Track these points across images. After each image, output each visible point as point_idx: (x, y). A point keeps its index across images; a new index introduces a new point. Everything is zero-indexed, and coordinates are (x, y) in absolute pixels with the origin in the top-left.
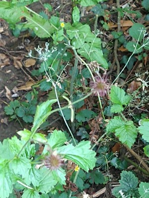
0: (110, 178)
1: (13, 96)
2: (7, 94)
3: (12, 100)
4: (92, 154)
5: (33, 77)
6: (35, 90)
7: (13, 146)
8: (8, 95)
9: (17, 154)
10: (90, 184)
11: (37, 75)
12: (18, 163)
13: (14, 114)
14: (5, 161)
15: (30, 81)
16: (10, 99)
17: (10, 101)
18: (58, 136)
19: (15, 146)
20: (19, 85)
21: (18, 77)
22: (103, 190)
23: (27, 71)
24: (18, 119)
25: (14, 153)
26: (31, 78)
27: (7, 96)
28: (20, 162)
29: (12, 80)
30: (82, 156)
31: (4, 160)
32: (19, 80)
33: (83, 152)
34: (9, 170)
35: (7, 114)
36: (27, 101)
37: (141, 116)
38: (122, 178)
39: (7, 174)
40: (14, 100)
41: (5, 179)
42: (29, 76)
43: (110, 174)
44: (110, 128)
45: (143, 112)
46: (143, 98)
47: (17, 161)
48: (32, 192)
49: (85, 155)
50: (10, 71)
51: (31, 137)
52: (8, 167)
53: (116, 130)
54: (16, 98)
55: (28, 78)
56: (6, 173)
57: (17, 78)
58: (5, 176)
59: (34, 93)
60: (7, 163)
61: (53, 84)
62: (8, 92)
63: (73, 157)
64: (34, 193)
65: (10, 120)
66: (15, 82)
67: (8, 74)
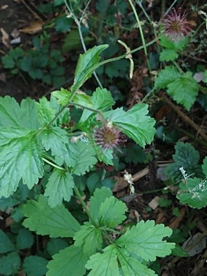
0: (157, 154)
1: (13, 42)
2: (3, 39)
3: (11, 48)
4: (149, 122)
5: (40, 15)
6: (45, 32)
7: (41, 111)
8: (6, 40)
9: (48, 123)
10: (125, 163)
11: (46, 11)
12: (50, 136)
13: (15, 67)
14: (31, 133)
15: (36, 20)
16: (8, 46)
17: (9, 50)
18: (101, 96)
19: (45, 111)
20: (20, 26)
21: (19, 15)
22: (145, 172)
23: (31, 6)
24: (21, 75)
25: (43, 121)
26: (37, 17)
27: (5, 43)
28: (53, 134)
29: (11, 19)
30: (136, 125)
31: (29, 132)
32: (19, 18)
33: (138, 119)
34: (37, 145)
35: (6, 67)
36: (35, 49)
37: (196, 68)
38: (177, 152)
39: (36, 151)
40: (14, 48)
41: (33, 157)
42: (35, 14)
43: (156, 149)
44: (160, 82)
45: (198, 63)
46: (202, 41)
47: (48, 133)
48: (63, 174)
49: (140, 123)
50: (6, 6)
51: (71, 100)
52: (36, 142)
53: (169, 86)
54: (17, 45)
55: (33, 16)
56: (33, 150)
57: (17, 17)
58: (33, 154)
59: (44, 37)
60: (34, 136)
61: (76, 20)
62: (5, 36)
63: (123, 126)
64: (65, 175)
65: (9, 77)
66: (15, 22)
67: (4, 10)
